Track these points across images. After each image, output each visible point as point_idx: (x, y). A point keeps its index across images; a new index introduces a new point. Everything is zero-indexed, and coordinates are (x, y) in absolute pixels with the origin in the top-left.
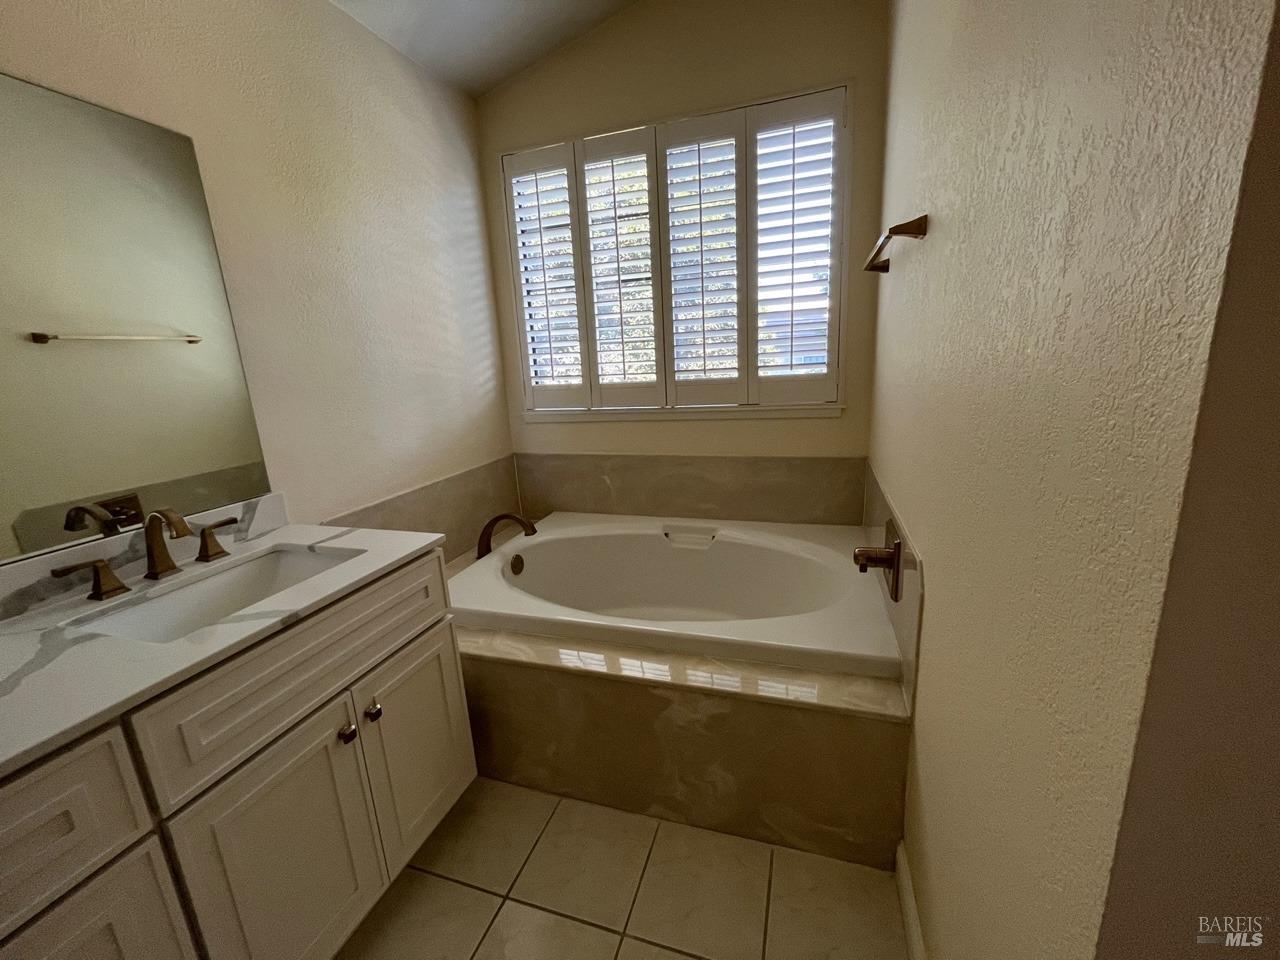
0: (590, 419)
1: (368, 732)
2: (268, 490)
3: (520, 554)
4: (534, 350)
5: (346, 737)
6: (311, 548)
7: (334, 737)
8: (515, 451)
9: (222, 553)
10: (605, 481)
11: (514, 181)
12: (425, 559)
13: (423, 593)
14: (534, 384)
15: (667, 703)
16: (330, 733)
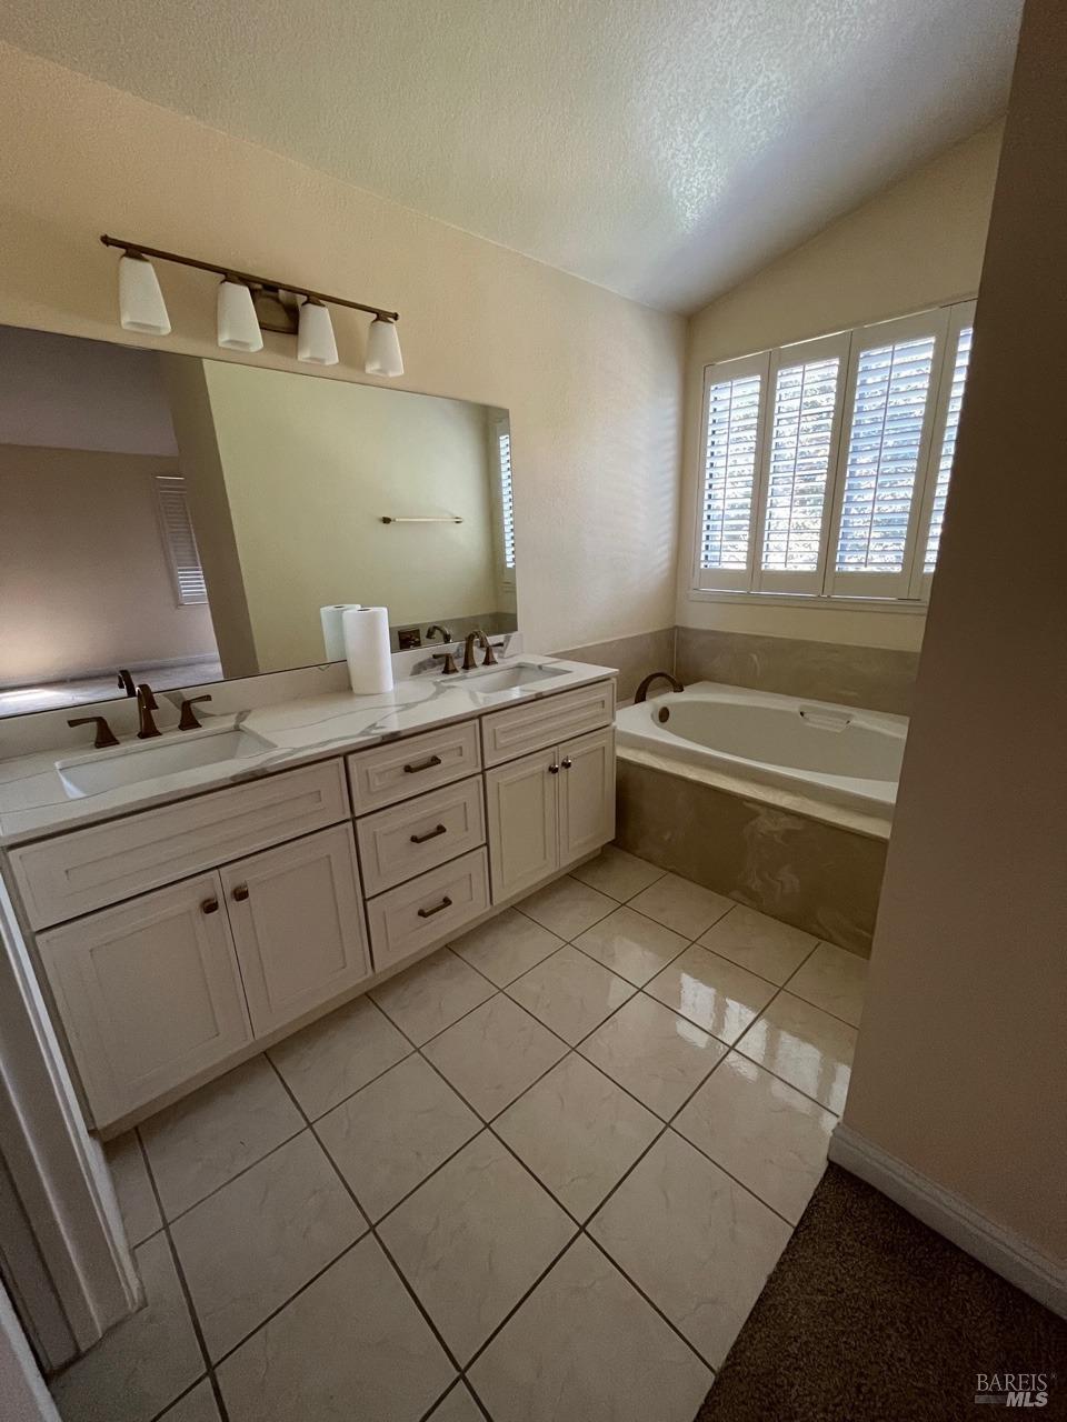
0: (748, 601)
1: (563, 771)
2: (516, 630)
3: (669, 708)
4: (708, 537)
5: (553, 770)
6: (540, 667)
7: (546, 770)
8: (677, 624)
9: (495, 663)
10: (752, 659)
11: (713, 388)
12: (604, 683)
13: (601, 705)
14: (702, 566)
15: (757, 815)
16: (546, 765)
